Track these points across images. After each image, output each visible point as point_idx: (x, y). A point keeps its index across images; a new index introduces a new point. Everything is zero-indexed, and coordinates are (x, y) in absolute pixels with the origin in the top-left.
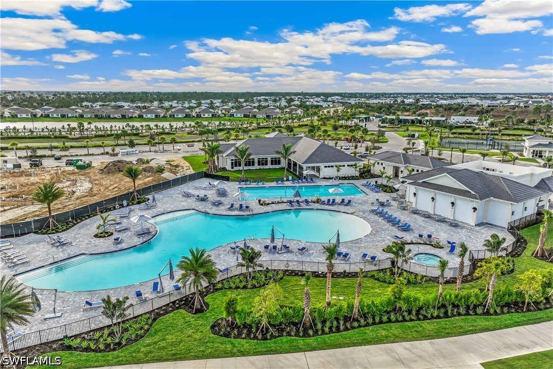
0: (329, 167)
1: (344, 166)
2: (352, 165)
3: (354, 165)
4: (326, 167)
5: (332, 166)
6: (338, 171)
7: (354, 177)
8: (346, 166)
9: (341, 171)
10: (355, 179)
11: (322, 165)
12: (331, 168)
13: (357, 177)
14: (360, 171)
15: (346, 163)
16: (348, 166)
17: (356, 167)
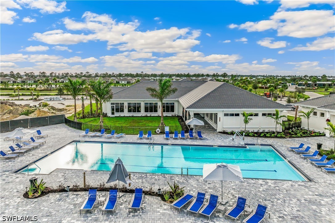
0: (232, 115)
1: (256, 115)
2: (269, 115)
3: (274, 115)
4: (226, 115)
5: (237, 115)
6: (246, 122)
7: (274, 133)
8: (260, 114)
9: (251, 122)
10: (276, 137)
11: (220, 113)
12: (234, 117)
13: (278, 133)
14: (283, 124)
15: (260, 111)
16: (264, 115)
17: (277, 118)
